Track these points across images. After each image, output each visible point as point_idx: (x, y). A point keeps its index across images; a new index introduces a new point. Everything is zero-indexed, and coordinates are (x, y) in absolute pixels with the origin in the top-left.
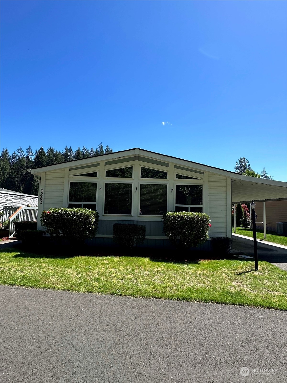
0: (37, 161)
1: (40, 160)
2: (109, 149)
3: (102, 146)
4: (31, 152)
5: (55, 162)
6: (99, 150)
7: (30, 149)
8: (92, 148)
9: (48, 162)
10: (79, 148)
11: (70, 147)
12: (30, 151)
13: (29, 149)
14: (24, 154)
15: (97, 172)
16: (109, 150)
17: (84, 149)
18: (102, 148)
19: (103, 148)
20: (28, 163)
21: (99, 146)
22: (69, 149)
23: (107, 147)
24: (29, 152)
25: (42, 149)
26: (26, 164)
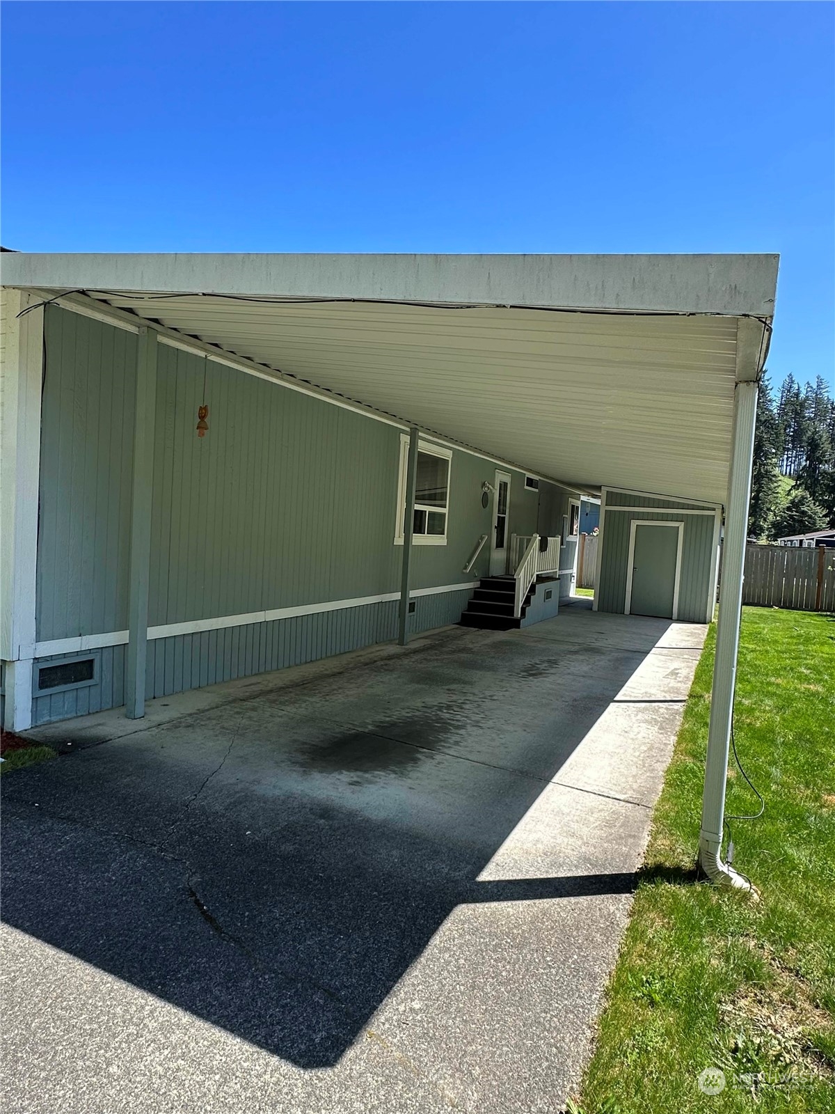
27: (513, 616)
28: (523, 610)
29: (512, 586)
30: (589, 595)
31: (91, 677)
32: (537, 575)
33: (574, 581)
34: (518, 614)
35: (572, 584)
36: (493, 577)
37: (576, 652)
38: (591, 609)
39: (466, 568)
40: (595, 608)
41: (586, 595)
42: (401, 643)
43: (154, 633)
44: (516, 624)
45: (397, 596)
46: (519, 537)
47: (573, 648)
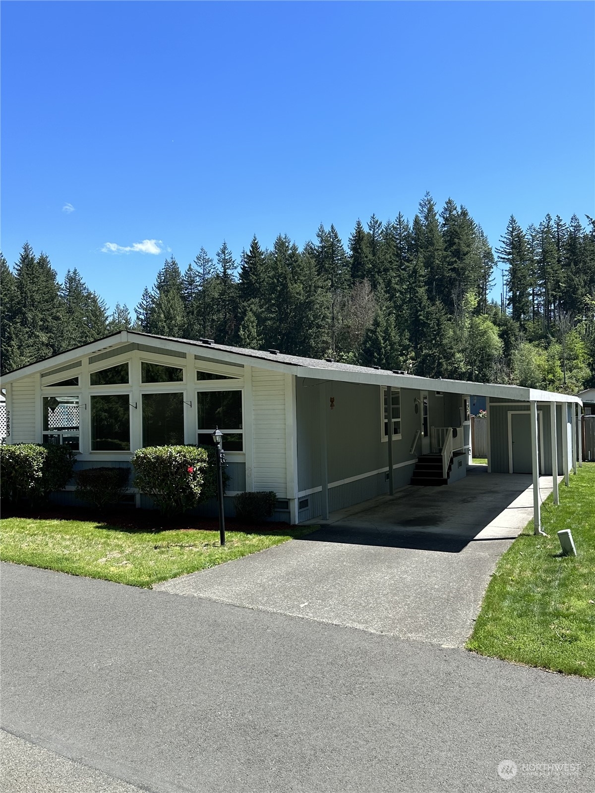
0: (247, 283)
1: (253, 278)
2: (455, 209)
3: (432, 202)
4: (230, 258)
5: (290, 279)
6: (423, 221)
7: (226, 252)
8: (400, 217)
9: (273, 283)
10: (359, 224)
11: (332, 227)
12: (226, 258)
13: (224, 252)
14: (214, 268)
15: (77, 376)
16: (454, 212)
17: (375, 224)
18: (430, 210)
19: (436, 209)
20: (225, 292)
21: (420, 204)
22: (329, 234)
23: (449, 202)
24: (224, 259)
25: (255, 246)
26: (221, 294)
27: (443, 477)
28: (448, 473)
29: (440, 460)
30: (483, 463)
31: (307, 506)
32: (453, 452)
33: (471, 453)
34: (445, 476)
35: (470, 456)
36: (424, 455)
37: (484, 493)
38: (487, 472)
39: (411, 451)
40: (489, 471)
41: (480, 463)
42: (391, 494)
43: (330, 486)
44: (445, 482)
45: (387, 469)
46: (436, 428)
47: (482, 492)
